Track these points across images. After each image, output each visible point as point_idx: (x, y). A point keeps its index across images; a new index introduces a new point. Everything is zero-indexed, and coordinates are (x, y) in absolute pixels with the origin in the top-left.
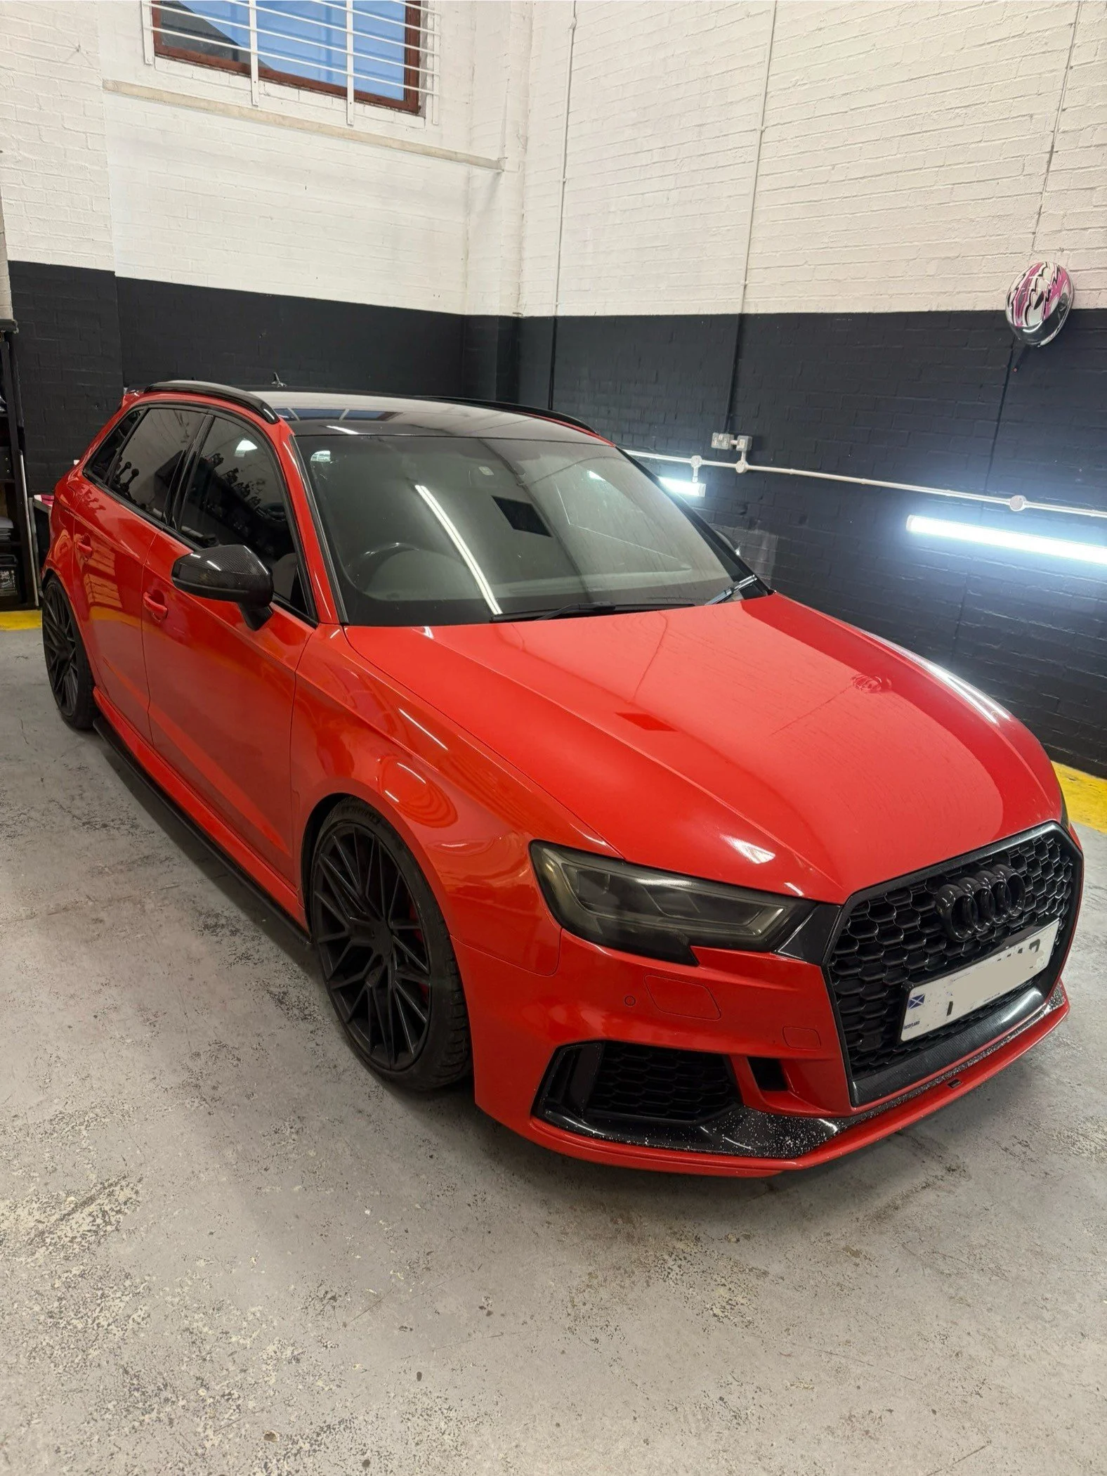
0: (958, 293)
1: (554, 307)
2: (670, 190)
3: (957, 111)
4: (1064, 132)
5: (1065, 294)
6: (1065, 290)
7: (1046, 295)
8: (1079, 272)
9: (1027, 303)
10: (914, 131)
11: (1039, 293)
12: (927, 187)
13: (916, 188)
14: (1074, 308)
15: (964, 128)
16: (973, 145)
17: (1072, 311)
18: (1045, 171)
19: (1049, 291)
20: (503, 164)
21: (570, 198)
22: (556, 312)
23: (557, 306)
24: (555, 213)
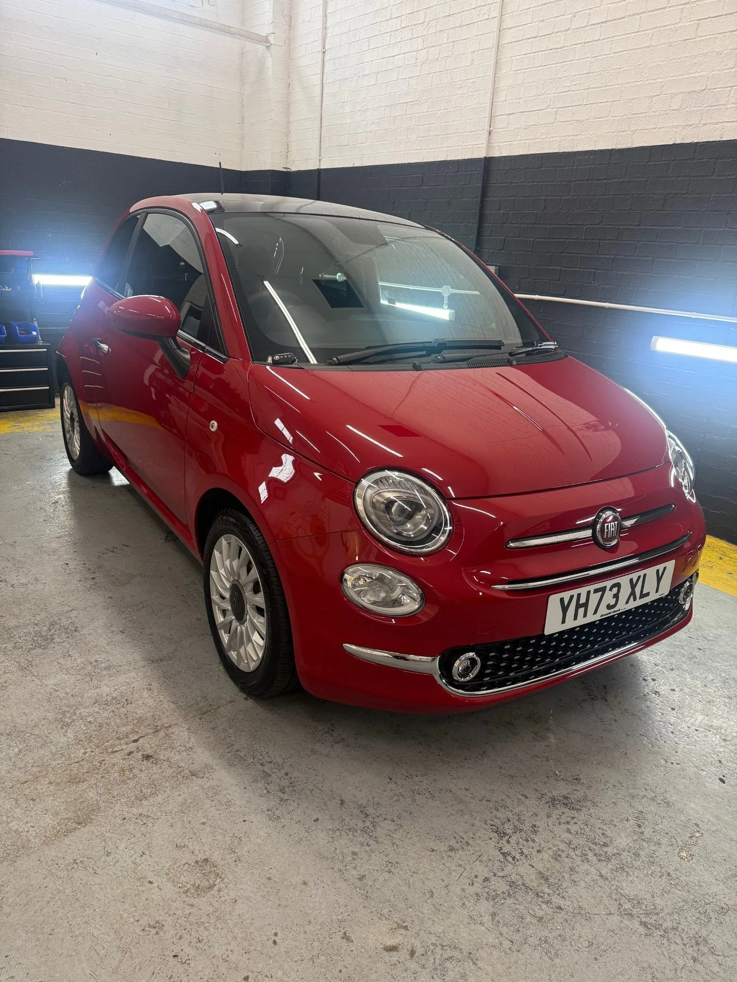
0: (705, 125)
1: (318, 161)
2: (418, 51)
12: (672, 25)
13: (660, 27)
20: (271, 39)
21: (327, 65)
22: (320, 165)
23: (320, 160)
24: (316, 80)
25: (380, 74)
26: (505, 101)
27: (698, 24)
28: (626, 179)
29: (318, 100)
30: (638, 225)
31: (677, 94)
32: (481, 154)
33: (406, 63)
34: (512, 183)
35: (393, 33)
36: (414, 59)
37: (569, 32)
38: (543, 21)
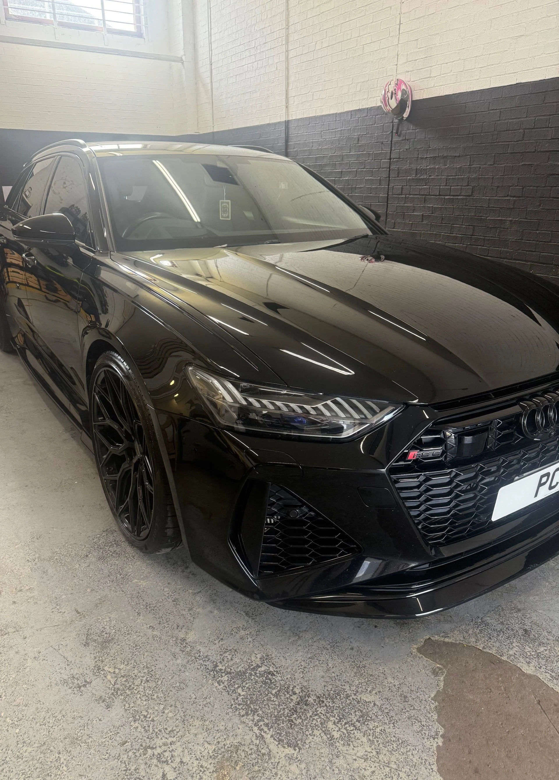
0: (370, 98)
1: (212, 127)
2: (253, 63)
3: (362, 8)
4: (403, 14)
5: (404, 89)
6: (403, 87)
7: (394, 92)
8: (415, 82)
9: (387, 98)
10: (346, 21)
11: (391, 92)
12: (353, 47)
13: (349, 49)
14: (414, 99)
15: (366, 16)
16: (370, 25)
17: (413, 102)
18: (398, 33)
19: (395, 90)
20: (184, 58)
21: (214, 72)
22: (213, 130)
23: (213, 127)
24: (208, 80)
25: (238, 76)
26: (292, 89)
27: (363, 47)
28: (343, 129)
29: (210, 91)
30: (350, 152)
31: (359, 83)
32: (283, 119)
33: (249, 69)
34: (298, 134)
35: (242, 53)
36: (252, 67)
37: (315, 51)
38: (304, 46)
